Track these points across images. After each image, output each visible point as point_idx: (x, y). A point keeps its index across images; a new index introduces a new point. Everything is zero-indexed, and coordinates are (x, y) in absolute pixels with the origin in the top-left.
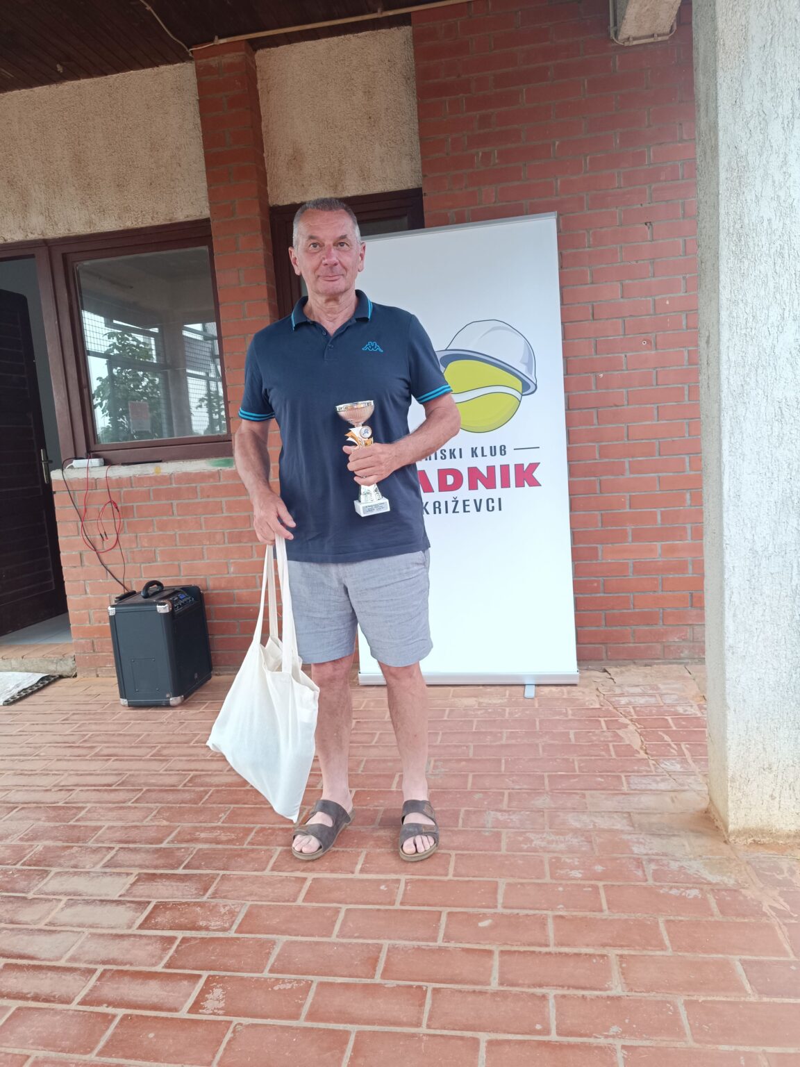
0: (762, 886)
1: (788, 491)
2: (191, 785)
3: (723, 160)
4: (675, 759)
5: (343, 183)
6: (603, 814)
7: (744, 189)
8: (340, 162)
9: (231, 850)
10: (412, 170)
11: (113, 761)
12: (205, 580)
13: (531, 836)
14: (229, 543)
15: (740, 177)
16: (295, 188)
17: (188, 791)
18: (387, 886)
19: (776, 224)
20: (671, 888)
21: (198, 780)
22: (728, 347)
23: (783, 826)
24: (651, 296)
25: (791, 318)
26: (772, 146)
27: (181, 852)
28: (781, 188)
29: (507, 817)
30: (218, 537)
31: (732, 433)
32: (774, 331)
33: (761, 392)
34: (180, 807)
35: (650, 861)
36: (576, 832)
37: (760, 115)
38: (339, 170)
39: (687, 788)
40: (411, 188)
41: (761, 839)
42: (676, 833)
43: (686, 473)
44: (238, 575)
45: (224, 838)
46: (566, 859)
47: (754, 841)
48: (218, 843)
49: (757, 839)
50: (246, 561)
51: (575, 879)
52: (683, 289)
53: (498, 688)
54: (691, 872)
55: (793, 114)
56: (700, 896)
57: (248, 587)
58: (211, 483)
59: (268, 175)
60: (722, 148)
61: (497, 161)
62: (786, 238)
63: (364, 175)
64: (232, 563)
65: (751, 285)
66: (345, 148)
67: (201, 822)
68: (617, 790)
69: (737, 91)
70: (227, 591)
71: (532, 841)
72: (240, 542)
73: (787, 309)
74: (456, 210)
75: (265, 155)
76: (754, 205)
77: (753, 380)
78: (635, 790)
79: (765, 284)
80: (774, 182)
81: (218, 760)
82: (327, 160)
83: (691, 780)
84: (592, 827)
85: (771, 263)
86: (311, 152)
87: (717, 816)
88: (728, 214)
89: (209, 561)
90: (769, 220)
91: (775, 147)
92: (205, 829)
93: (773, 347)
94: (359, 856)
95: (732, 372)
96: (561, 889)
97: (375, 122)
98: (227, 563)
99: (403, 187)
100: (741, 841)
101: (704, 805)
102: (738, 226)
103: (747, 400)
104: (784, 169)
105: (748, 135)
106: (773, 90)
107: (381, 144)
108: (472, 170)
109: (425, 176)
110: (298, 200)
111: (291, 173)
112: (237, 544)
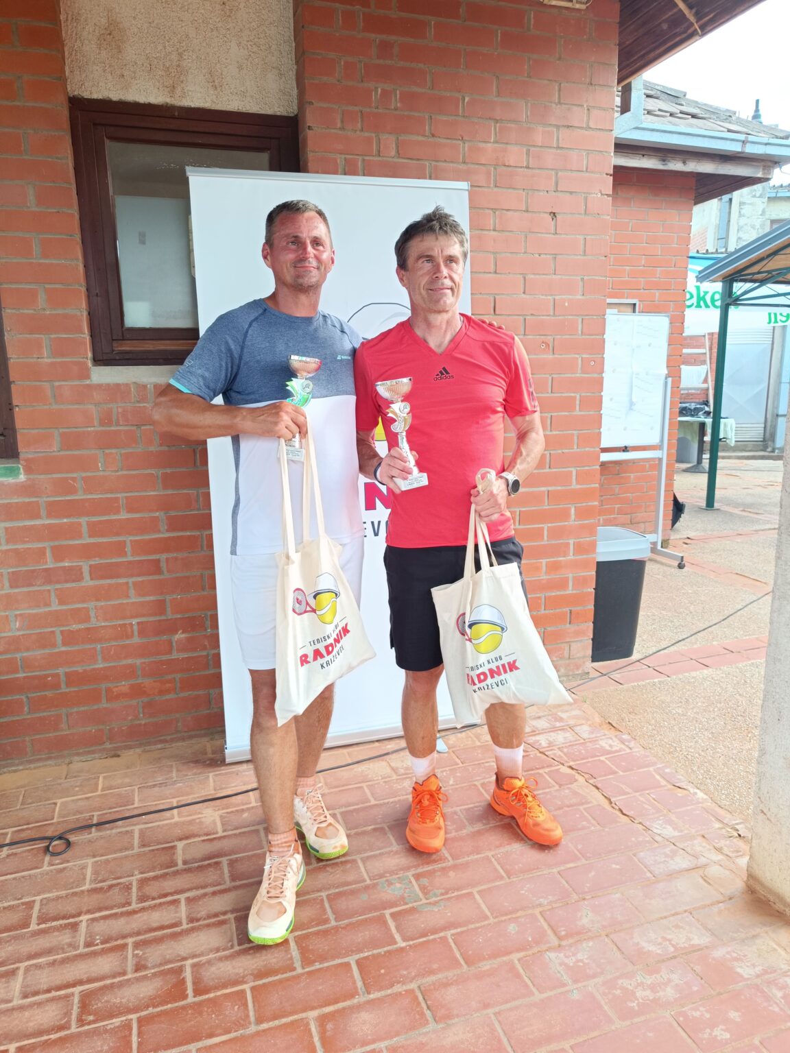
2: (91, 1018)
4: (658, 818)
5: (183, 85)
6: (664, 922)
8: (180, 55)
10: (280, 90)
13: (625, 983)
14: (11, 587)
16: (110, 77)
24: (552, 295)
29: (573, 958)
35: (768, 984)
36: (665, 961)
38: (178, 66)
39: (704, 859)
40: (278, 114)
42: (754, 933)
44: (28, 632)
46: (691, 1012)
50: (40, 611)
51: (728, 1043)
52: (581, 293)
57: (43, 646)
59: (66, 49)
61: (399, 105)
63: (215, 83)
64: (16, 616)
66: (187, 36)
68: (643, 877)
70: (9, 656)
71: (633, 992)
72: (30, 585)
74: (348, 157)
75: (62, 17)
81: (104, 952)
82: (160, 47)
83: (697, 846)
86: (136, 30)
97: (231, 10)
98: (7, 616)
99: (270, 112)
107: (239, 44)
108: (368, 110)
109: (311, 103)
110: (115, 96)
111: (104, 53)
112: (25, 589)
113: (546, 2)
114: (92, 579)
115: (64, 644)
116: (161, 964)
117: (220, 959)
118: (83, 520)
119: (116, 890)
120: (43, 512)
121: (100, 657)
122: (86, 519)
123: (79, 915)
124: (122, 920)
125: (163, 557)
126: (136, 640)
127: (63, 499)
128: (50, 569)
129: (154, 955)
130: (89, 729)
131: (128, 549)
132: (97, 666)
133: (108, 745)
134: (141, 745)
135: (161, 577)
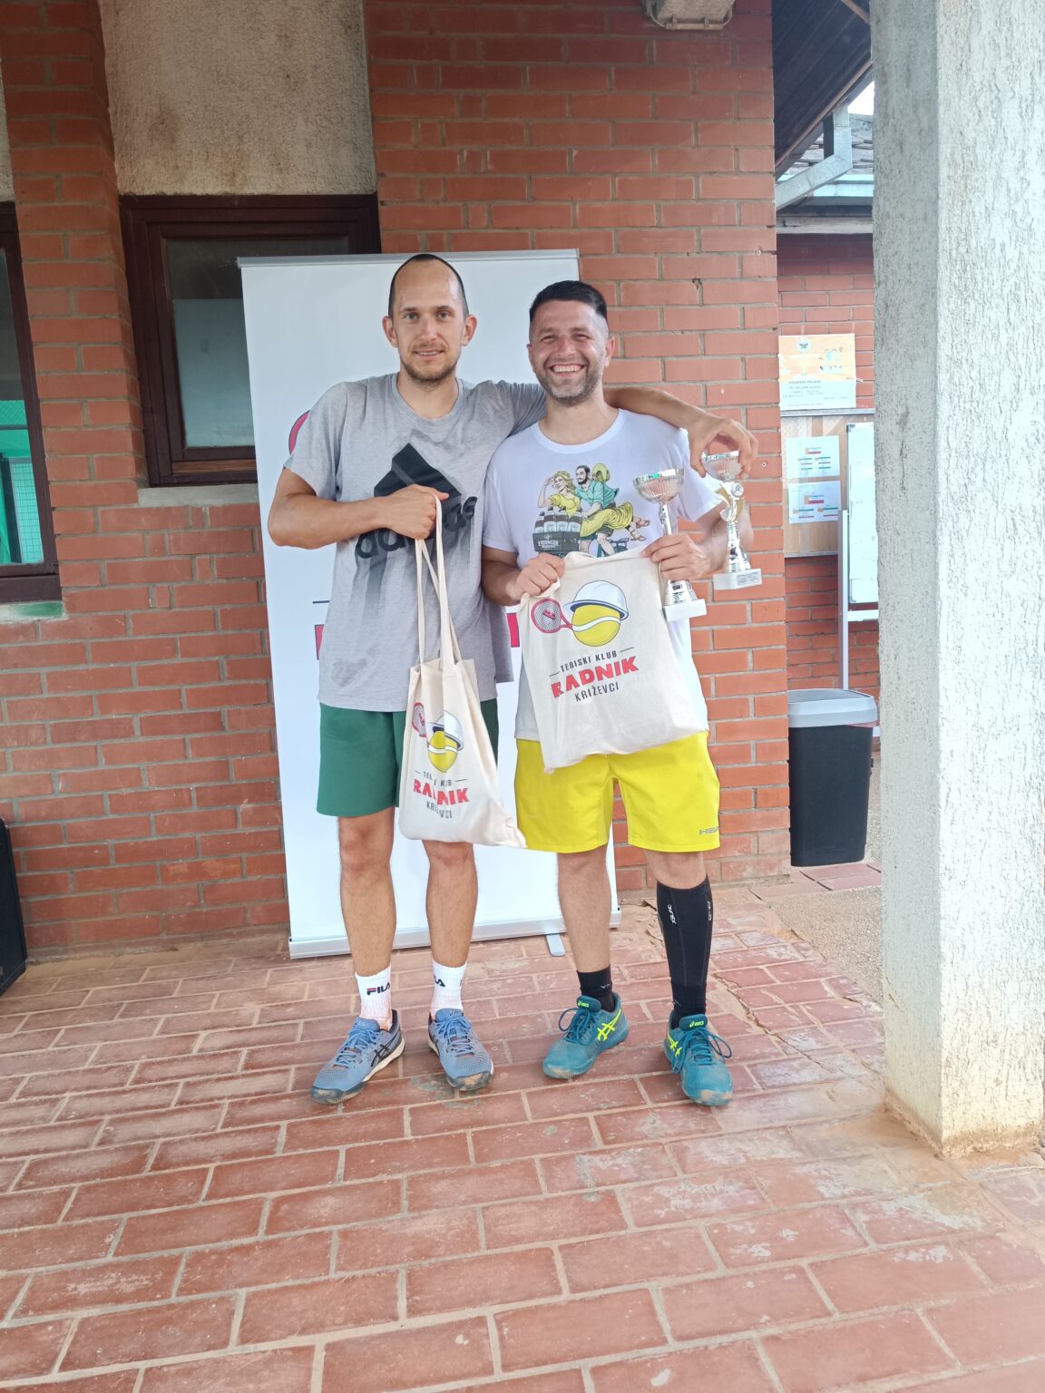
0: (1021, 1222)
1: (1022, 640)
2: (31, 1183)
3: (945, 150)
4: (803, 1030)
5: (244, 171)
6: (749, 1134)
7: (971, 196)
8: (241, 138)
9: (149, 1311)
10: (356, 166)
12: (10, 806)
13: (664, 1191)
14: (54, 742)
15: (965, 177)
16: (163, 170)
17: (29, 1197)
18: (467, 1336)
19: (1011, 253)
20: (906, 1251)
21: (44, 1173)
22: (948, 427)
23: (1010, 1121)
24: (702, 381)
25: (1028, 391)
26: (1006, 138)
27: (49, 1333)
28: (1017, 200)
29: (610, 1163)
30: (34, 734)
31: (952, 556)
32: (1006, 407)
33: (989, 496)
34: (21, 1234)
35: (854, 1206)
36: (727, 1172)
37: (991, 91)
38: (238, 150)
39: (839, 1074)
40: (355, 193)
41: (982, 1145)
42: (865, 1152)
43: (747, 626)
44: (72, 795)
45: (126, 1287)
46: (735, 1225)
47: (975, 1148)
48: (119, 1299)
49: (978, 1146)
50: (85, 770)
51: (763, 1261)
52: (741, 375)
53: (507, 943)
54: (917, 1215)
55: (1033, 95)
56: (951, 1256)
57: (89, 813)
58: (20, 643)
59: (115, 143)
60: (944, 130)
61: (489, 167)
62: (1022, 273)
63: (280, 165)
64: (59, 776)
65: (979, 339)
66: (248, 117)
67: (71, 1260)
68: (748, 1091)
69: (962, 49)
70: (51, 823)
71: (668, 1200)
72: (74, 740)
73: (1023, 377)
74: (430, 232)
75: (111, 110)
76: (983, 221)
77: (980, 477)
78: (773, 1087)
79: (996, 337)
80: (1009, 190)
81: (74, 1126)
82: (218, 132)
83: (839, 1060)
84: (743, 1160)
85: (1003, 308)
86: (190, 116)
87: (907, 1116)
88: (949, 229)
89: (16, 774)
90: (1003, 246)
91: (1010, 140)
92: (85, 1275)
93: (1005, 432)
94: (395, 1281)
95: (953, 461)
96: (750, 1284)
97: (296, 83)
98: (49, 776)
99: (345, 192)
100: (958, 1153)
101: (876, 1100)
102: (962, 250)
103: (971, 508)
104: (1022, 174)
105: (977, 118)
106: (1009, 56)
107: (306, 120)
108: (452, 176)
109: (383, 175)
110: (169, 190)
111: (156, 144)
112: (68, 745)
113: (669, 26)
114: (142, 735)
115: (113, 811)
116: (129, 1140)
117: (196, 1139)
118: (134, 665)
119: (115, 1071)
120: (89, 656)
121: (153, 829)
122: (136, 664)
123: (64, 1092)
124: (108, 1099)
125: (225, 709)
126: (195, 809)
127: (108, 640)
128: (95, 722)
129: (125, 1131)
130: (141, 914)
131: (184, 698)
132: (149, 839)
133: (164, 936)
134: (202, 938)
135: (222, 734)
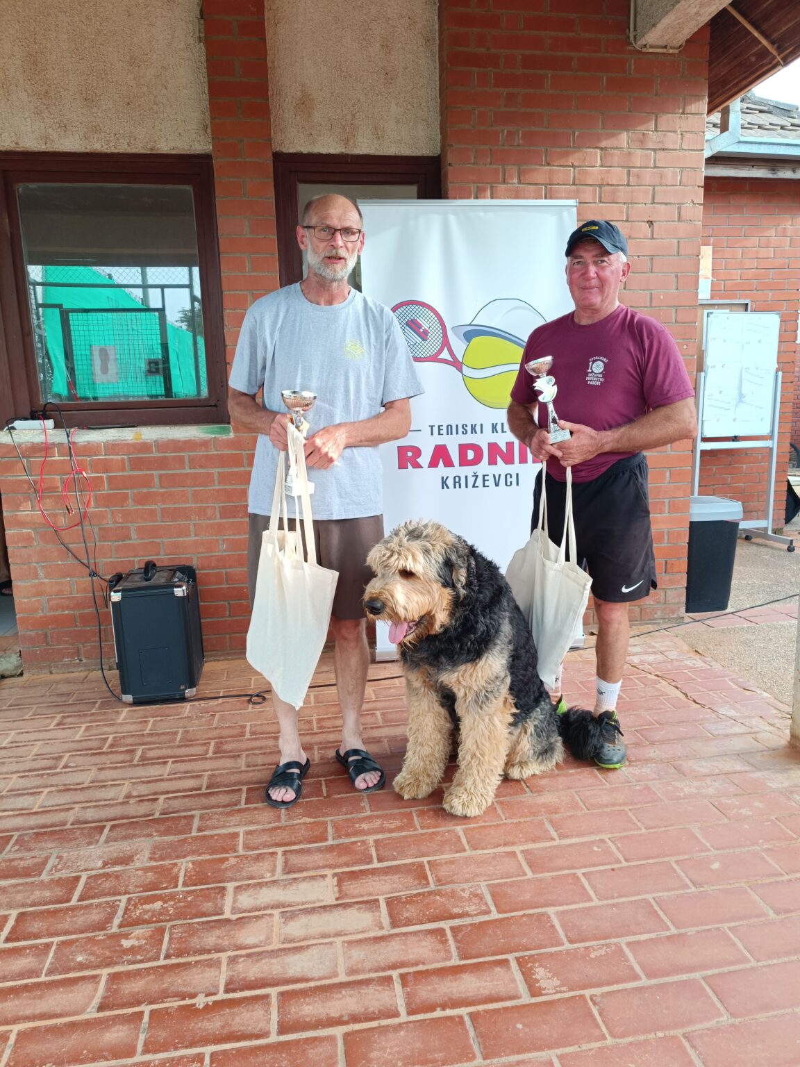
4: (725, 706)
5: (354, 138)
6: (715, 758)
8: (353, 116)
9: (411, 836)
10: (428, 137)
11: (173, 762)
14: (221, 518)
16: (302, 135)
18: (598, 847)
24: (648, 289)
27: (360, 846)
30: (209, 512)
36: (709, 776)
38: (352, 124)
39: (756, 729)
40: (426, 155)
42: (788, 768)
43: (668, 453)
44: (231, 553)
45: (389, 826)
52: (674, 287)
58: (204, 451)
59: (272, 117)
61: (521, 142)
63: (378, 135)
64: (224, 540)
66: (359, 101)
68: (704, 737)
70: (217, 571)
71: (682, 789)
72: (233, 517)
74: (480, 185)
75: (269, 93)
82: (339, 111)
83: (754, 722)
84: (717, 770)
86: (321, 99)
89: (196, 538)
92: (361, 820)
94: (543, 824)
97: (392, 79)
98: (218, 540)
99: (419, 154)
107: (397, 104)
108: (496, 147)
109: (451, 146)
110: (305, 150)
111: (298, 118)
112: (231, 520)
113: (644, 50)
120: (245, 462)
